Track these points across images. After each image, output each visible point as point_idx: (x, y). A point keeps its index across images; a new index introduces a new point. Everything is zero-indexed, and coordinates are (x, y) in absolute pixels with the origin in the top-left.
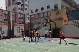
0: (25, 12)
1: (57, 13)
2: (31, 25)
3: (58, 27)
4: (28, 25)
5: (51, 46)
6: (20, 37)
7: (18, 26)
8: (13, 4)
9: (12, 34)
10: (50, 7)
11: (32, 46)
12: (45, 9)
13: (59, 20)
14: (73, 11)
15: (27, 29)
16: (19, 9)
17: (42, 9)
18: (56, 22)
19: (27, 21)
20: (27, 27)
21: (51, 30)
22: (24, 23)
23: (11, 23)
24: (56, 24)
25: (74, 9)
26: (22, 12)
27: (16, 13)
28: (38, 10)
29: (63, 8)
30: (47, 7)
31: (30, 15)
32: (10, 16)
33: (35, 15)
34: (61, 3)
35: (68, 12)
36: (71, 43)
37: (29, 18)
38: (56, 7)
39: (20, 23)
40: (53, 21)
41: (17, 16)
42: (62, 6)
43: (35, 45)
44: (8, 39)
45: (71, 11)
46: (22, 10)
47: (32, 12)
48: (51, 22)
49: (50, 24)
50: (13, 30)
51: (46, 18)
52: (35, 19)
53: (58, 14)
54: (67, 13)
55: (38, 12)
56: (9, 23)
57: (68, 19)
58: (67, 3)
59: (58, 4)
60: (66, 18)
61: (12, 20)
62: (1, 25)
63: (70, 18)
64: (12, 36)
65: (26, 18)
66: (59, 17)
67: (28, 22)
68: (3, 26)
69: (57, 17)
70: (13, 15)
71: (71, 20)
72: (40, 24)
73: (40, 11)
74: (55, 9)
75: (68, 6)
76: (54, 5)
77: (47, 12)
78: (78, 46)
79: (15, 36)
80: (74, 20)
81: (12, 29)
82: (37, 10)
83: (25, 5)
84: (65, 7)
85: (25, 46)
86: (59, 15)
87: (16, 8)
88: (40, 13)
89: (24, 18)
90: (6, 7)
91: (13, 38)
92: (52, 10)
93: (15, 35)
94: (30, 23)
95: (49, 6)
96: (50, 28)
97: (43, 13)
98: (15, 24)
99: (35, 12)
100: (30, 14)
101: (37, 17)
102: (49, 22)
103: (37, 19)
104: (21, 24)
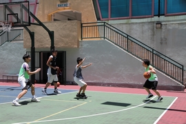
13: (69, 20)
24: (51, 34)
40: (41, 24)
48: (30, 24)
49: (32, 35)
60: (89, 14)
66: (67, 10)
69: (62, 10)
71: (104, 23)
78: (106, 116)
102: (25, 26)
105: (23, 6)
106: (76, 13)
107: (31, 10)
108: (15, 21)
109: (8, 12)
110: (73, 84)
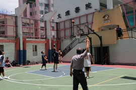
1: (104, 17)
3: (105, 43)
4: (52, 41)
6: (37, 63)
7: (33, 44)
9: (22, 58)
10: (92, 6)
12: (83, 11)
15: (50, 49)
17: (77, 10)
20: (50, 45)
24: (100, 38)
28: (71, 13)
29: (116, 6)
30: (87, 5)
31: (57, 23)
33: (64, 22)
37: (55, 29)
38: (103, 6)
40: (95, 33)
42: (115, 3)
47: (59, 16)
48: (89, 34)
49: (90, 39)
50: (24, 51)
52: (65, 29)
53: (106, 18)
54: (124, 16)
55: (69, 17)
56: (16, 37)
57: (127, 27)
61: (21, 33)
64: (22, 61)
65: (49, 28)
66: (109, 24)
69: (106, 24)
71: (131, 29)
73: (73, 14)
74: (101, 9)
77: (87, 15)
79: (29, 62)
81: (22, 49)
82: (68, 13)
86: (108, 19)
88: (73, 19)
91: (24, 65)
92: (94, 11)
94: (56, 37)
95: (90, 4)
96: (91, 46)
97: (80, 17)
98: (27, 39)
99: (64, 17)
100: (57, 20)
101: (68, 25)
103: (68, 29)
105: (86, 25)
106: (114, 25)
107: (90, 27)
108: (82, 33)
109: (78, 29)
110: (114, 64)
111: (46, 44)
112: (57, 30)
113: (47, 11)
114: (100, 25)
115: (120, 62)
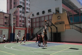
0: (26, 15)
1: (58, 17)
2: (32, 28)
3: (59, 31)
4: (29, 28)
5: (52, 50)
6: (20, 41)
7: (18, 30)
8: (14, 7)
9: (12, 38)
10: (51, 11)
11: (33, 51)
12: (47, 13)
13: (60, 24)
14: (74, 15)
15: (28, 33)
16: (21, 12)
17: (43, 12)
18: (57, 26)
19: (28, 24)
20: (28, 31)
21: (52, 34)
22: (25, 27)
23: (11, 27)
24: (57, 28)
25: (75, 13)
26: (23, 15)
27: (17, 16)
28: (39, 14)
29: (64, 12)
30: (49, 10)
31: (31, 19)
32: (11, 19)
33: (36, 18)
34: (62, 7)
35: (70, 16)
36: (72, 47)
37: (30, 22)
38: (57, 11)
39: (20, 27)
40: (54, 25)
41: (18, 19)
42: (63, 10)
43: (36, 49)
44: (8, 42)
45: (72, 15)
46: (23, 13)
47: (33, 15)
49: (51, 28)
50: (14, 34)
51: (47, 22)
52: (36, 22)
53: (59, 18)
54: (68, 17)
55: (39, 16)
56: (9, 26)
57: (70, 23)
58: (68, 7)
59: (59, 8)
60: (67, 22)
61: (13, 23)
62: (2, 28)
63: (71, 22)
64: (12, 39)
65: (27, 22)
67: (29, 26)
68: (4, 29)
69: (59, 21)
70: (13, 18)
71: (72, 24)
72: (41, 28)
73: (41, 14)
74: (56, 13)
75: (69, 10)
76: (56, 8)
77: (48, 16)
78: (79, 51)
80: (75, 25)
81: (12, 33)
82: (38, 14)
83: (26, 8)
84: (66, 10)
85: (26, 50)
86: (60, 18)
87: (17, 11)
88: (41, 17)
89: (25, 22)
90: (7, 10)
91: (13, 42)
92: (53, 14)
93: (15, 39)
94: (30, 26)
96: (51, 32)
97: (45, 16)
98: (16, 27)
99: (36, 16)
100: (31, 17)
101: (38, 20)
102: (50, 26)
103: (38, 22)
104: (22, 28)
110: (63, 42)
111: (25, 30)
112: (31, 23)
113: (24, 11)
114: (56, 21)
115: (66, 41)
